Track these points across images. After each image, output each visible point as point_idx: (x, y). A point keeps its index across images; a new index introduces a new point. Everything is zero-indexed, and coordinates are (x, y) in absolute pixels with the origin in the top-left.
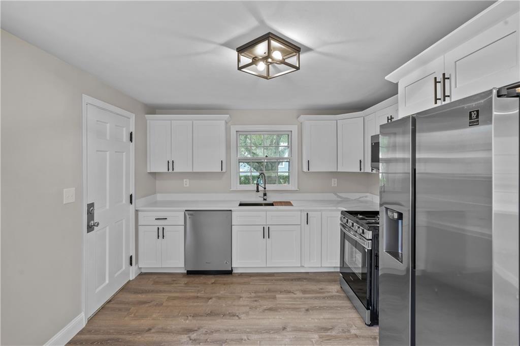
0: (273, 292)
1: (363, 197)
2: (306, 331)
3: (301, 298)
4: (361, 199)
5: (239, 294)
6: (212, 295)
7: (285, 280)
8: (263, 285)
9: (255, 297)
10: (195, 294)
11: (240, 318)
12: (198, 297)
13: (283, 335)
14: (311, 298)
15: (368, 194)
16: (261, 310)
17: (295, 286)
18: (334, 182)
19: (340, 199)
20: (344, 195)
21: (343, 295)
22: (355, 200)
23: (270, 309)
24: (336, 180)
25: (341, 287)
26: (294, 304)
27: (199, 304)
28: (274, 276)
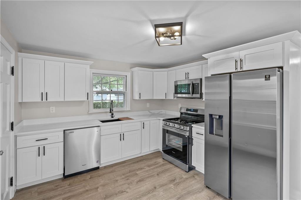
0: (133, 171)
1: (160, 112)
2: (166, 185)
3: (150, 170)
4: (160, 113)
5: (114, 179)
6: (97, 186)
7: (134, 163)
8: (124, 169)
9: (126, 177)
10: (83, 189)
11: (127, 192)
12: (87, 191)
13: (158, 191)
14: (155, 168)
15: (163, 110)
16: (135, 183)
17: (142, 165)
18: (148, 105)
19: (151, 114)
20: (153, 111)
21: (167, 162)
22: (157, 114)
23: (140, 181)
24: (149, 103)
25: (163, 159)
26: (149, 174)
27: (92, 194)
28: (126, 163)
